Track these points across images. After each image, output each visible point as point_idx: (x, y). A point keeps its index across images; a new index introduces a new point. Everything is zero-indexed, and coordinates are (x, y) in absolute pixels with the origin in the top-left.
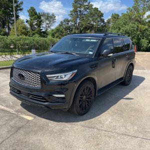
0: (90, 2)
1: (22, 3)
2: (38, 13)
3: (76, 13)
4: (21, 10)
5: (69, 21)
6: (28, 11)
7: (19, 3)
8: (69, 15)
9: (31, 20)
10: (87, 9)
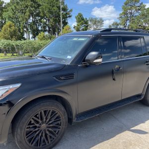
0: (142, 3)
1: (71, 11)
2: (85, 18)
3: (126, 16)
4: (70, 16)
5: (118, 25)
6: (76, 18)
7: (68, 11)
8: (118, 18)
9: (78, 25)
10: (139, 10)
